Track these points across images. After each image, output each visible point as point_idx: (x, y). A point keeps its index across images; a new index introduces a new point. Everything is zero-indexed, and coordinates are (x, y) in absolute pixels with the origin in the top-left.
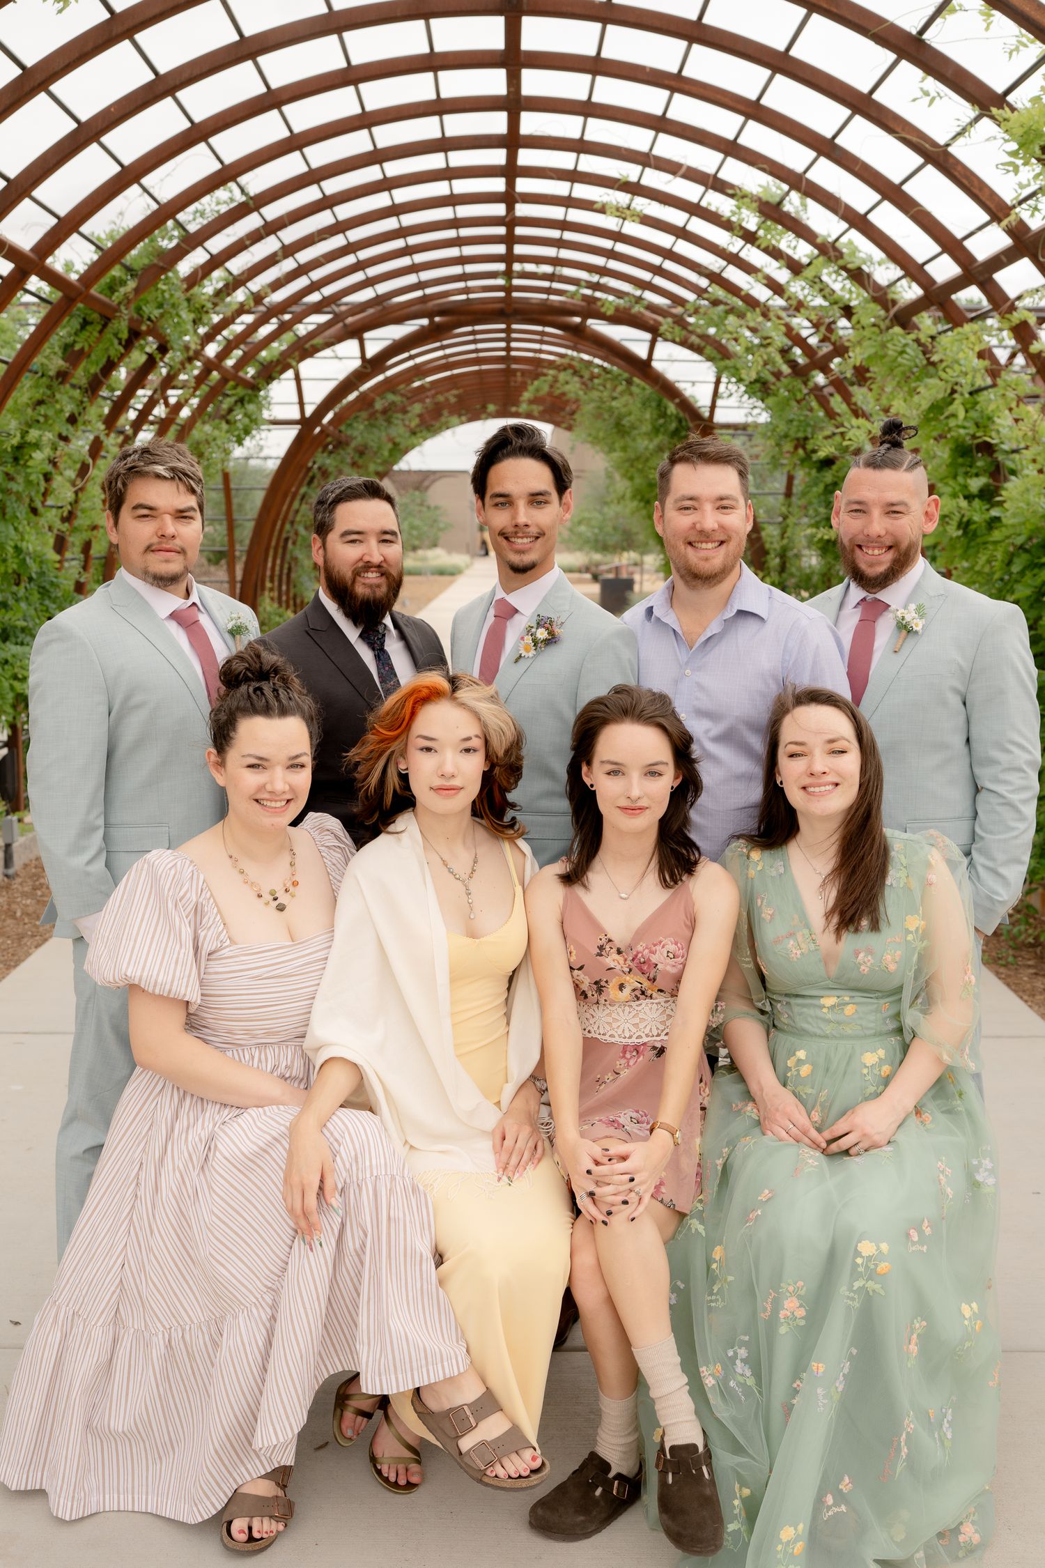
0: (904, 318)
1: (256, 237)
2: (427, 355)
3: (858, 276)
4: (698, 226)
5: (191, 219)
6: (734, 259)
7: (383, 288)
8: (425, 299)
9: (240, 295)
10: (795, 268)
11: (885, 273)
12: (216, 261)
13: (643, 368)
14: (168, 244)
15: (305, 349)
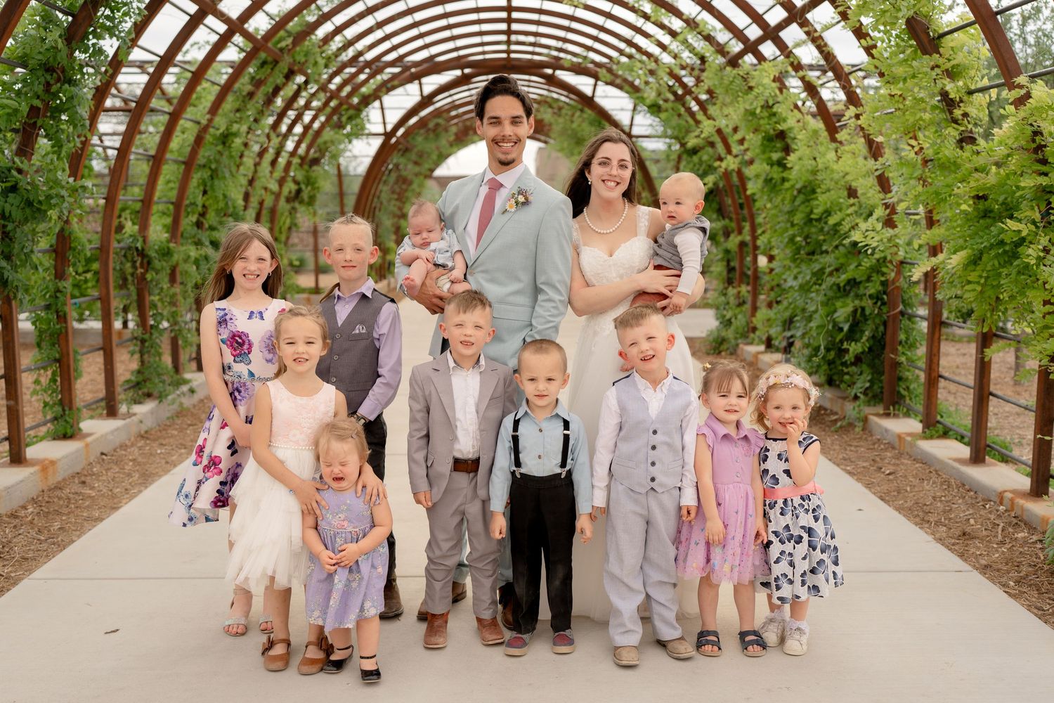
0: (734, 62)
1: (361, 16)
3: (709, 38)
6: (638, 30)
8: (459, 58)
9: (351, 52)
10: (673, 34)
11: (723, 36)
12: (339, 30)
13: (589, 101)
14: (311, 19)
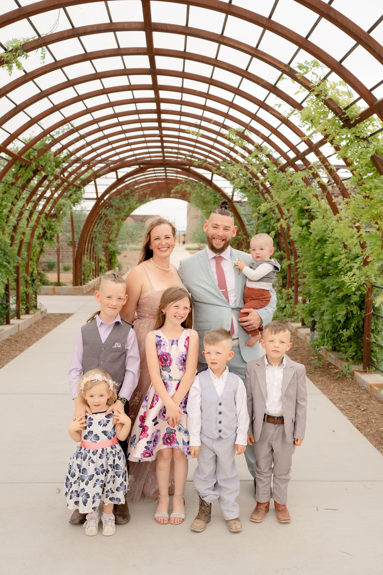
0: (283, 169)
1: (77, 140)
2: (139, 177)
3: (268, 156)
4: (220, 139)
5: (56, 134)
6: (232, 149)
7: (122, 156)
8: (136, 159)
9: (73, 158)
10: (250, 152)
11: (276, 155)
12: (64, 147)
13: (209, 183)
14: (48, 142)
15: (96, 175)
